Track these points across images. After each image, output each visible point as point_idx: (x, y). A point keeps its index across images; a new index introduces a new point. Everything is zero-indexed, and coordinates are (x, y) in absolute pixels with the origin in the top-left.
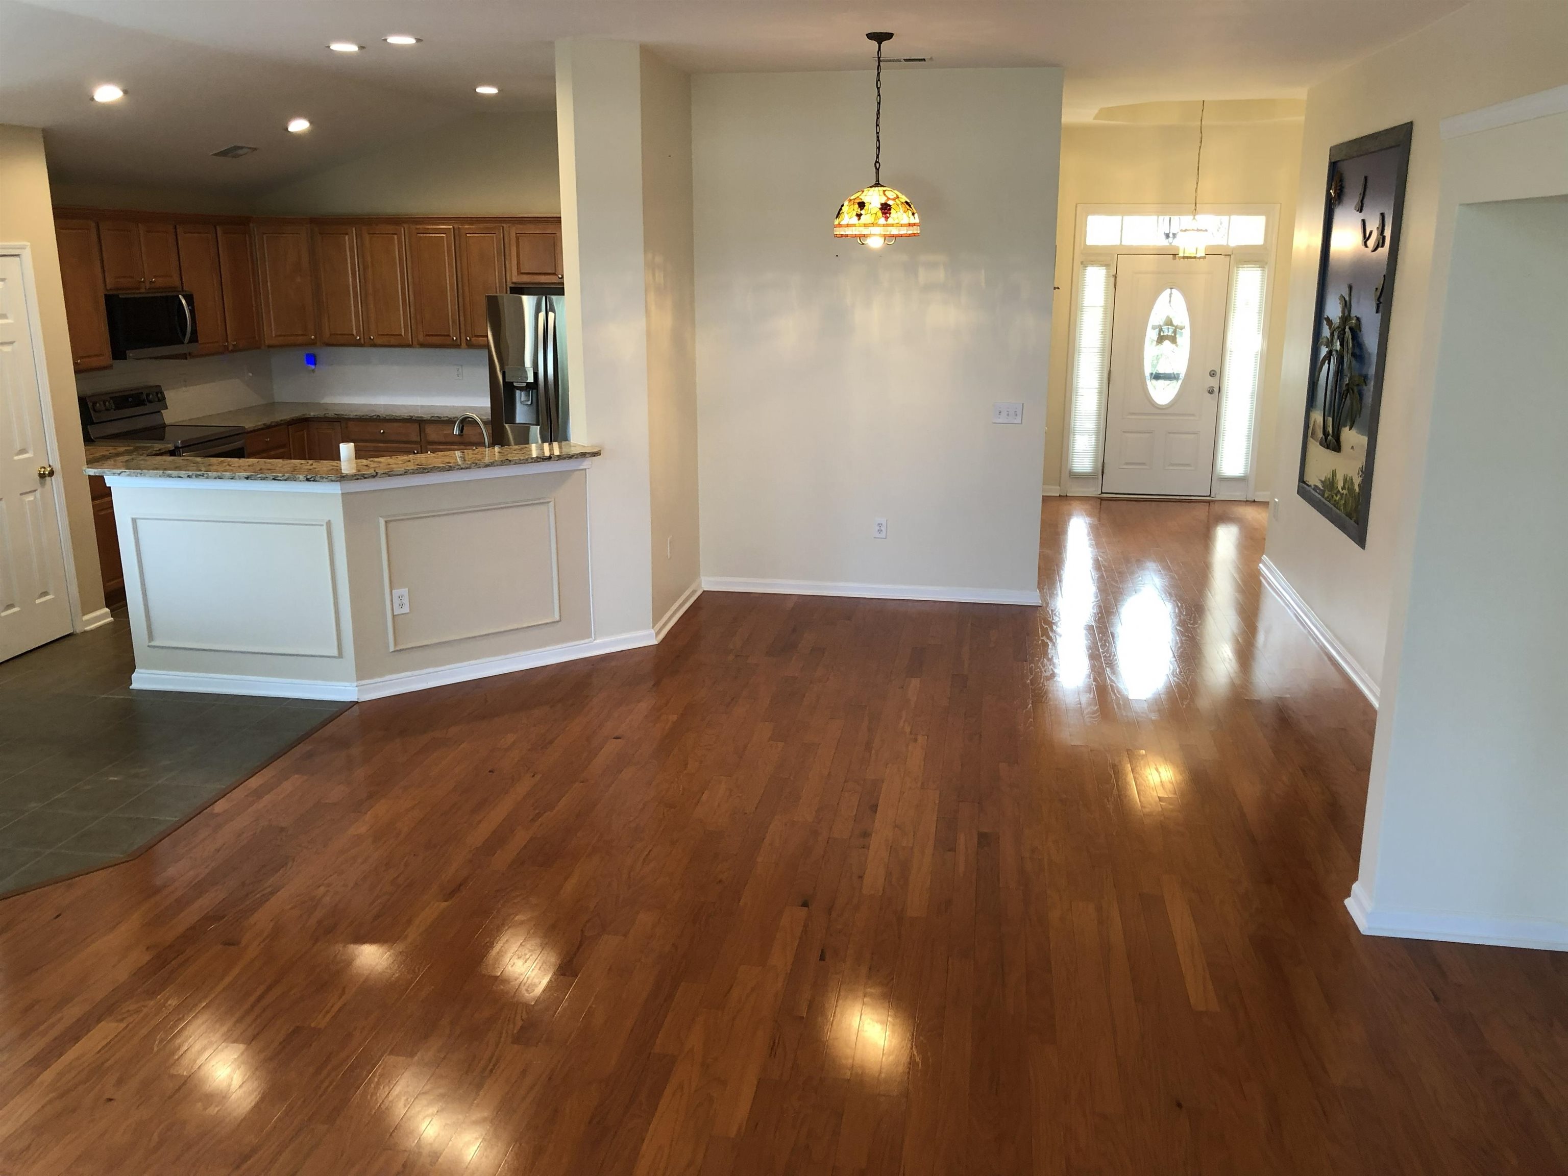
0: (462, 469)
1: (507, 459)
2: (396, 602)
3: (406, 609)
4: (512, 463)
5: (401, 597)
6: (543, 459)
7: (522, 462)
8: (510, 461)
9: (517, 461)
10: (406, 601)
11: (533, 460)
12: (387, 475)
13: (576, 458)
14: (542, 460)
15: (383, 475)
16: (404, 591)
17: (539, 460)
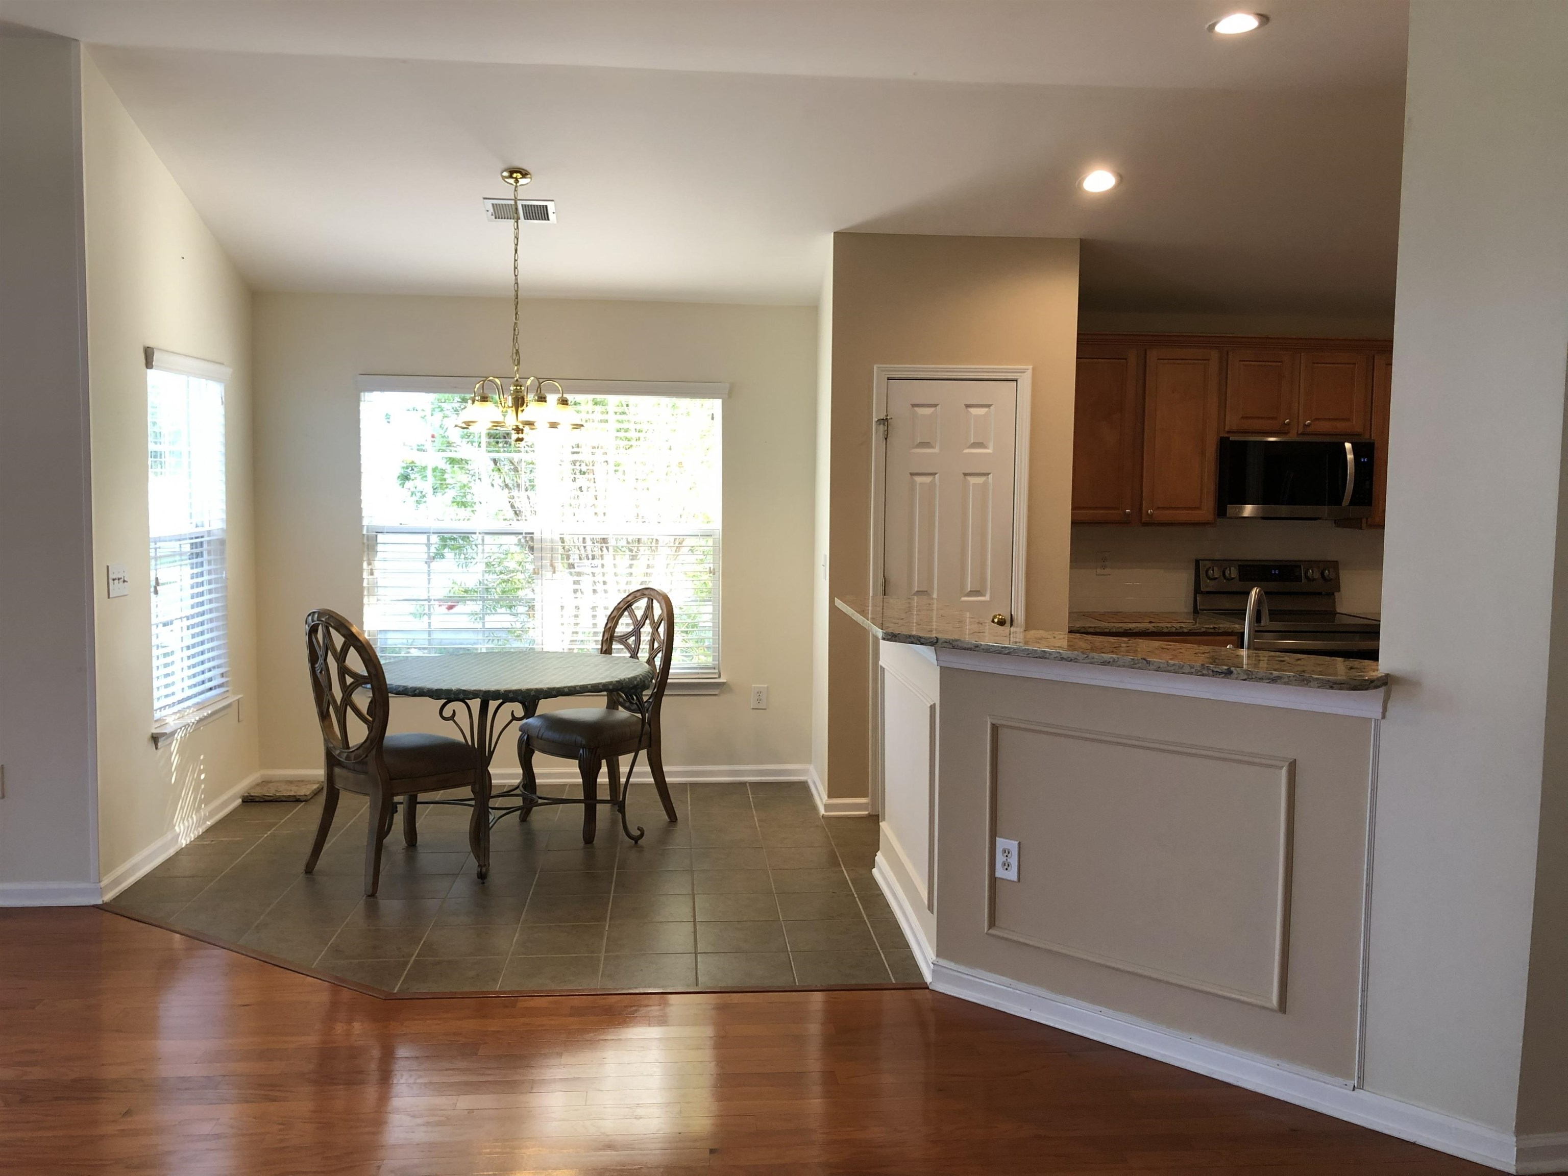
0: (1062, 659)
1: (1144, 659)
2: (1000, 858)
3: (1012, 875)
4: (1152, 667)
5: (1006, 852)
6: (1213, 671)
7: (1169, 668)
8: (1148, 662)
9: (1162, 666)
10: (1014, 861)
11: (1193, 670)
12: (951, 646)
13: (1285, 683)
14: (1211, 673)
15: (945, 645)
16: (1013, 845)
17: (1204, 672)
